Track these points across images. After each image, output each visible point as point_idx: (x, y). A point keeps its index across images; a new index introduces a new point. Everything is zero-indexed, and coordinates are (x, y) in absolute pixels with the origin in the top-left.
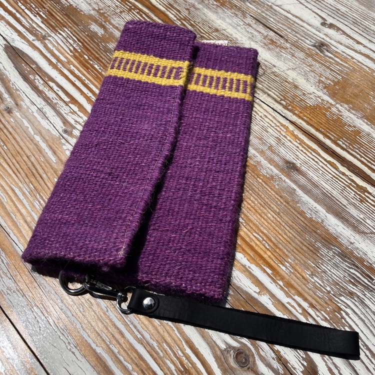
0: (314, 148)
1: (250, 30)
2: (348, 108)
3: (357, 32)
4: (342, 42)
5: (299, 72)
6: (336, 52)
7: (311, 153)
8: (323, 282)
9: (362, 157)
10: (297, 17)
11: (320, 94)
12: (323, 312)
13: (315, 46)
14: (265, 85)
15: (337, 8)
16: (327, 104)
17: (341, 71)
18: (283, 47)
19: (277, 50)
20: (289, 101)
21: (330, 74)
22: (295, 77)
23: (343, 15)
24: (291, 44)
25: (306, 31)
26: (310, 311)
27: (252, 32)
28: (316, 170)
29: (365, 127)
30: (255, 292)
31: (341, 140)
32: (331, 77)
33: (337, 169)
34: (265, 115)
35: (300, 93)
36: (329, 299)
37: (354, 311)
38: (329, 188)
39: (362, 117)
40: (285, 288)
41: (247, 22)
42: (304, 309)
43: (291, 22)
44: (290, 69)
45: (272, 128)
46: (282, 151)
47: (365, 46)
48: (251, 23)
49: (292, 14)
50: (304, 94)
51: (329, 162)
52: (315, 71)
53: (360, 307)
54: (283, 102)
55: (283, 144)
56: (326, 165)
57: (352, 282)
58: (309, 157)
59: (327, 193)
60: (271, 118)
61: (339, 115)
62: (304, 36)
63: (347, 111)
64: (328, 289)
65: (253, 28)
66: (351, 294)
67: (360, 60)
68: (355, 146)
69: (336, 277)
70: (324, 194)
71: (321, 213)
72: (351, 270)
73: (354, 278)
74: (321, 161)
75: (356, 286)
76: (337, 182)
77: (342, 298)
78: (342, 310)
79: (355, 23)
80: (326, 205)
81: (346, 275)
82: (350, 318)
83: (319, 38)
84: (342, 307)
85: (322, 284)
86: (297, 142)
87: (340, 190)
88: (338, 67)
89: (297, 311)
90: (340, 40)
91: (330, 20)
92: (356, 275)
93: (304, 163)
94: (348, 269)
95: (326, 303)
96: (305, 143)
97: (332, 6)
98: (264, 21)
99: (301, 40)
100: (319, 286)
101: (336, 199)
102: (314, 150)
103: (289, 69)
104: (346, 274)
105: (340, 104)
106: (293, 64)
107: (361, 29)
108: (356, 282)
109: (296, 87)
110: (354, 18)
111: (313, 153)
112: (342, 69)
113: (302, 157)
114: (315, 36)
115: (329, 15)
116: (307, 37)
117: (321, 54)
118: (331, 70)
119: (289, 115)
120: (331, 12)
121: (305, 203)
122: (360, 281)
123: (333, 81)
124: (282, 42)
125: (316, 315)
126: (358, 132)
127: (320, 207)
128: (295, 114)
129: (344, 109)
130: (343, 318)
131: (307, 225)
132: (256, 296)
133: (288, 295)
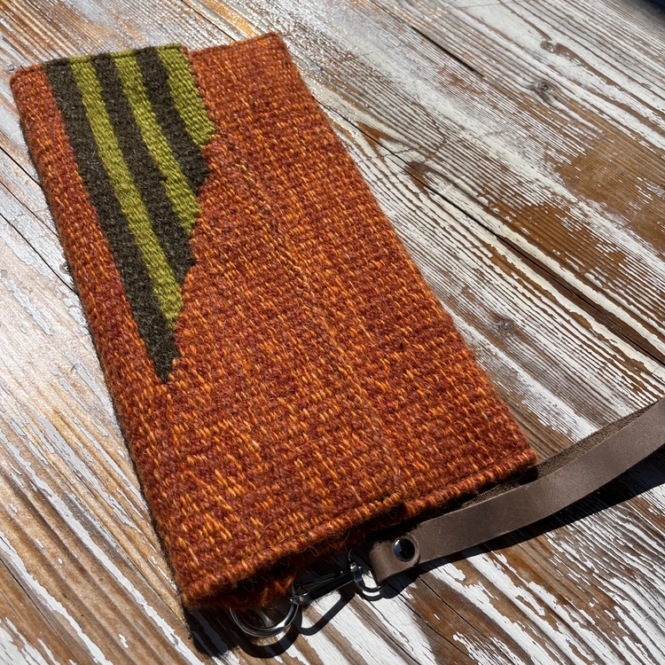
0: (545, 288)
1: (413, 55)
2: (600, 210)
3: (607, 62)
4: (581, 81)
5: (508, 138)
6: (572, 101)
7: (540, 298)
8: (578, 552)
9: (630, 303)
10: (497, 31)
11: (548, 181)
12: (582, 611)
13: (532, 89)
14: (448, 167)
15: (568, 13)
16: (562, 201)
17: (584, 138)
18: (475, 91)
19: (466, 96)
20: (492, 195)
21: (564, 142)
22: (502, 150)
23: (580, 29)
24: (490, 84)
25: (515, 58)
26: (560, 610)
27: (417, 59)
28: (551, 332)
29: (632, 245)
30: (457, 580)
31: (592, 271)
32: (565, 149)
33: (587, 327)
34: (452, 227)
35: (513, 182)
36: (592, 584)
37: (637, 605)
38: (578, 366)
39: (626, 227)
40: (511, 568)
41: (406, 41)
42: (548, 609)
43: (487, 40)
44: (492, 133)
45: (465, 250)
46: (488, 296)
47: (622, 89)
48: (413, 41)
49: (487, 26)
50: (520, 183)
51: (573, 315)
52: (537, 136)
53: (647, 596)
54: (482, 199)
55: (488, 282)
56: (568, 322)
57: (629, 547)
58: (537, 306)
59: (573, 376)
60: (463, 232)
61: (585, 223)
62: (513, 68)
63: (598, 216)
64: (589, 564)
65: (419, 53)
66: (630, 572)
67: (615, 115)
68: (617, 283)
69: (600, 541)
70: (568, 378)
71: (566, 416)
72: (626, 525)
73: (632, 541)
74: (558, 314)
75: (638, 556)
76: (590, 353)
77: (615, 581)
78: (615, 603)
79: (602, 43)
80: (573, 401)
81: (619, 535)
82: (632, 619)
83: (539, 73)
84: (616, 598)
85: (577, 556)
86: (513, 277)
87: (597, 370)
88: (577, 129)
89: (537, 613)
90: (577, 77)
91: (557, 39)
92: (636, 535)
93: (529, 318)
94: (621, 523)
95: (587, 593)
96: (528, 280)
97: (558, 10)
98: (438, 39)
99: (508, 76)
100: (572, 560)
101: (592, 388)
102: (546, 293)
103: (489, 134)
104: (619, 533)
105: (585, 201)
106: (495, 124)
107: (613, 54)
108: (636, 548)
109: (505, 169)
110: (599, 33)
111: (544, 299)
112: (585, 133)
113: (525, 308)
114: (532, 69)
115: (554, 27)
116: (517, 71)
117: (545, 104)
118: (566, 135)
119: (495, 224)
120: (559, 22)
121: (535, 398)
122: (645, 545)
123: (570, 157)
124: (474, 80)
125: (571, 617)
126: (620, 256)
127: (564, 404)
128: (505, 222)
129: (592, 211)
130: (618, 619)
131: (542, 441)
132: (458, 587)
133: (517, 582)
